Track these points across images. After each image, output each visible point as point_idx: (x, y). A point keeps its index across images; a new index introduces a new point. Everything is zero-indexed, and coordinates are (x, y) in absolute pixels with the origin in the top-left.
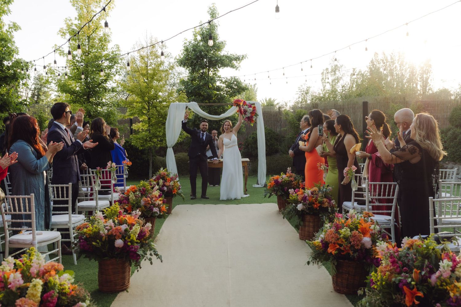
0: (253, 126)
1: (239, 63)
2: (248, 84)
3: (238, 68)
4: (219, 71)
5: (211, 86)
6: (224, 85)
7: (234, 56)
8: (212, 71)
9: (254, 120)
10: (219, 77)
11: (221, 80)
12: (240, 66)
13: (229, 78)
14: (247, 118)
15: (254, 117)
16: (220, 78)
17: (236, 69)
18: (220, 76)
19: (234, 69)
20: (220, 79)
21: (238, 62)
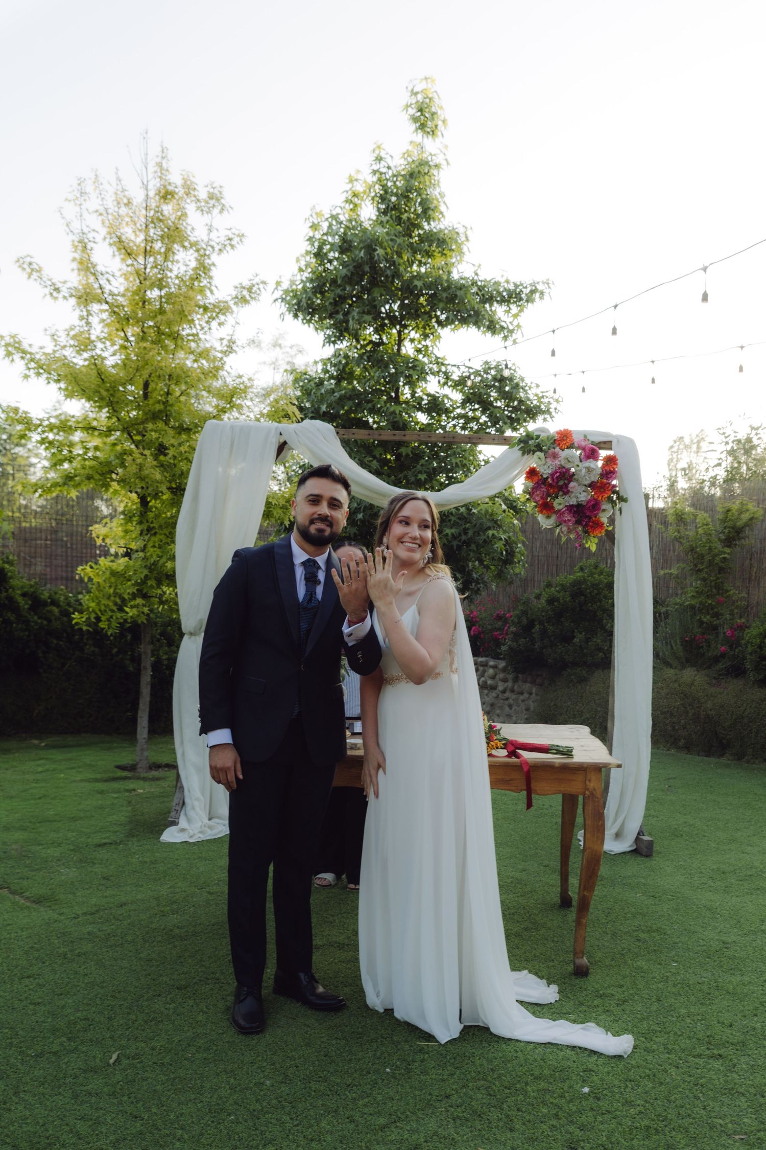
0: (593, 548)
1: (516, 316)
2: (551, 394)
3: (511, 332)
4: (439, 337)
5: (406, 392)
6: (457, 397)
7: (497, 283)
8: (412, 340)
9: (604, 518)
10: (439, 362)
11: (446, 373)
12: (519, 326)
13: (477, 365)
14: (570, 508)
15: (605, 506)
16: (443, 364)
17: (505, 338)
18: (443, 358)
19: (498, 338)
20: (443, 369)
21: (514, 309)
